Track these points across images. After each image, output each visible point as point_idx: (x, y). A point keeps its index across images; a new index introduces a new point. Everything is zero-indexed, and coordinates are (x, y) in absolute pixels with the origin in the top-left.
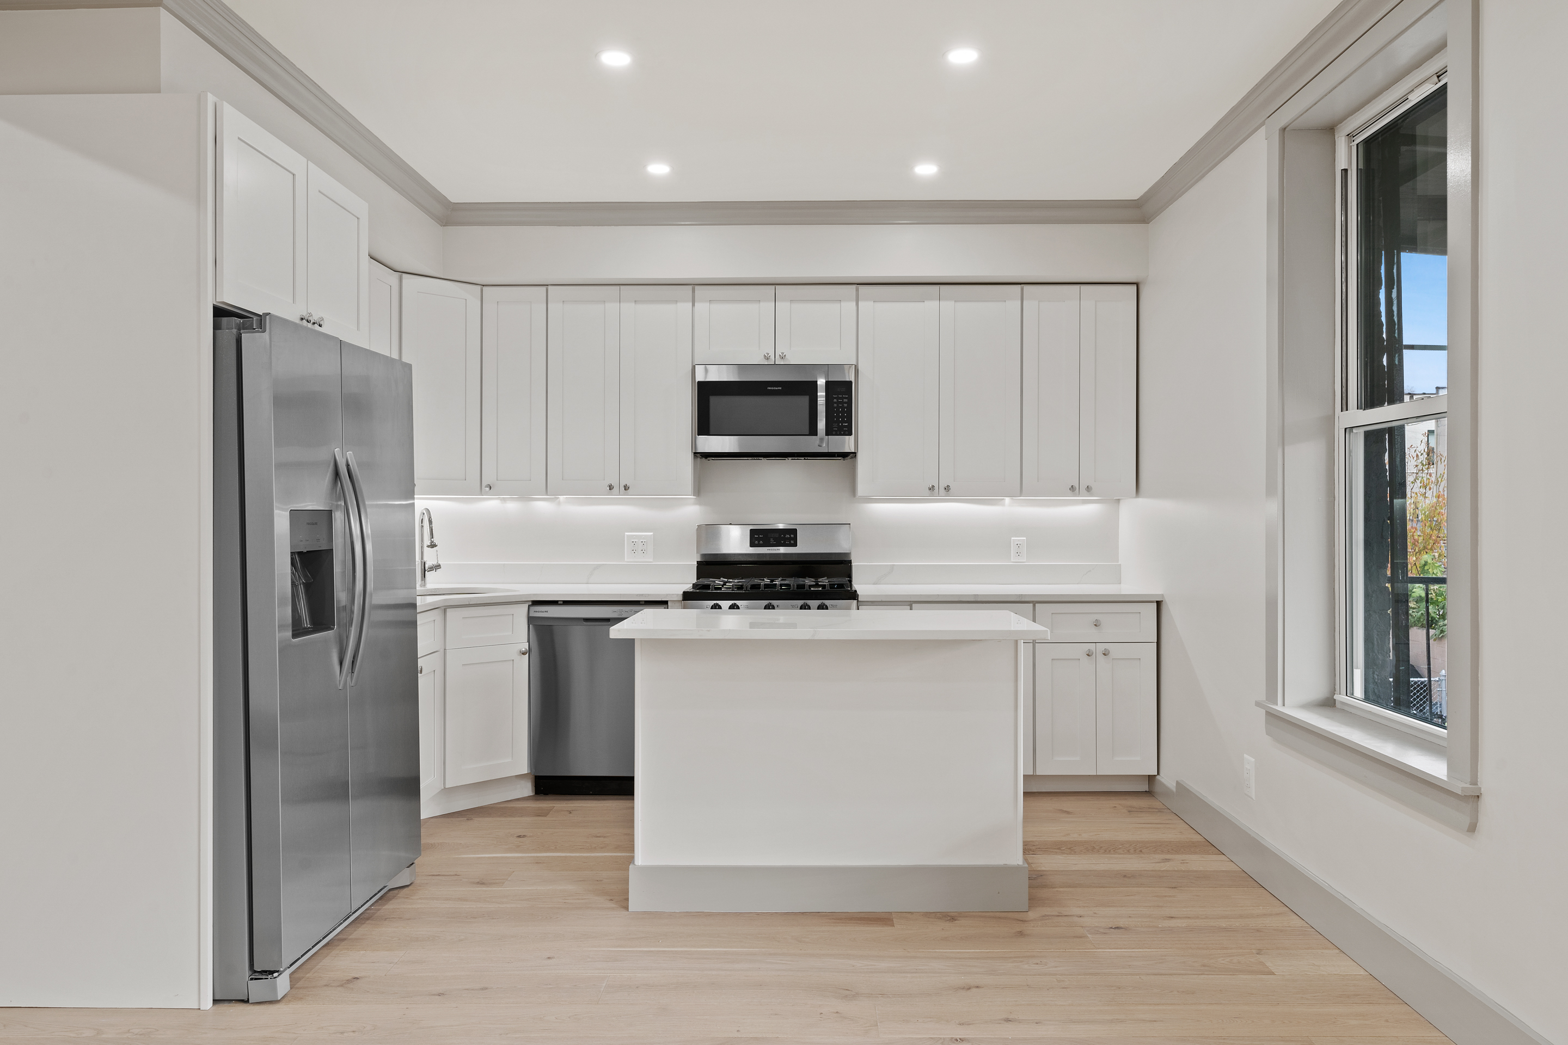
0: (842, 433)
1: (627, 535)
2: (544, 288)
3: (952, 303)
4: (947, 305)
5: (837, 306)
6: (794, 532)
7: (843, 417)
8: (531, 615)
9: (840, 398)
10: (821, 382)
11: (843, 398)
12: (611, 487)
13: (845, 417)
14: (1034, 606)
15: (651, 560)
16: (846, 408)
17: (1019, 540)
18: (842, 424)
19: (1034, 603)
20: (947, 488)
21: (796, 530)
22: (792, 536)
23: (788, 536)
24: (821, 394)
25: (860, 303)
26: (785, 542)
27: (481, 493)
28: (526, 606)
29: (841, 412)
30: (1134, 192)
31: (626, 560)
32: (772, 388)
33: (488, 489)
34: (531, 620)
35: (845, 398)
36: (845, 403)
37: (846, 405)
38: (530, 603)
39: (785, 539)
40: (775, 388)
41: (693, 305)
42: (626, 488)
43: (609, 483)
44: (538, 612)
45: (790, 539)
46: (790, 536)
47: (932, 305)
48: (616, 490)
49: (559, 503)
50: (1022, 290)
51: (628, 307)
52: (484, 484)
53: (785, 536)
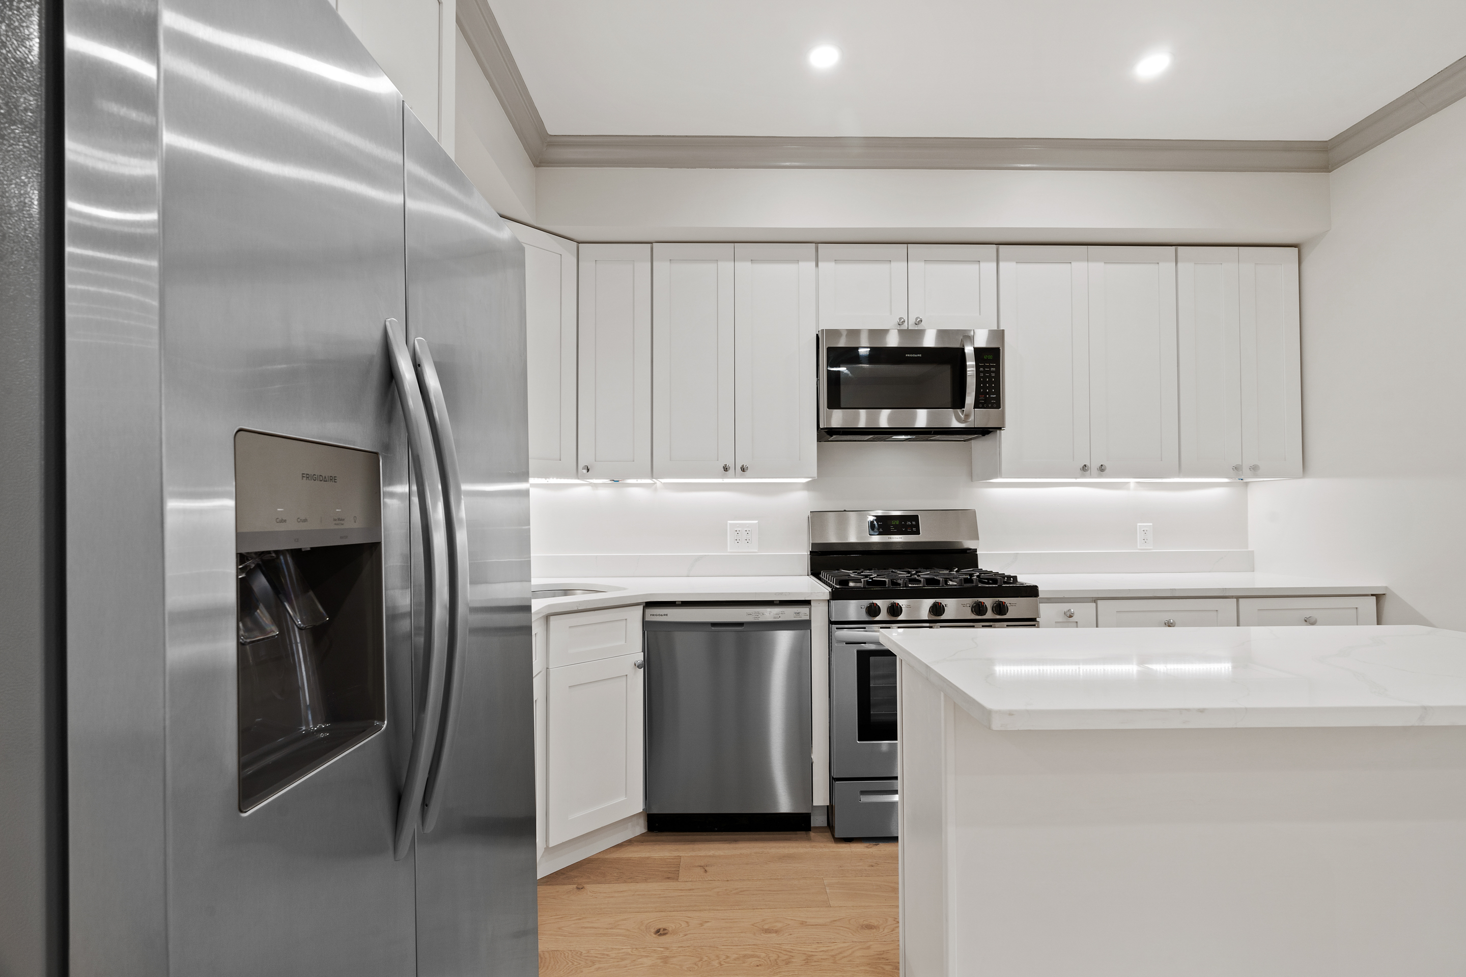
0: (990, 405)
1: (730, 523)
2: (649, 245)
3: (1102, 264)
4: (1097, 267)
5: (975, 267)
6: (915, 518)
7: (990, 388)
8: (648, 618)
9: (987, 367)
10: (969, 350)
11: (990, 367)
12: (726, 469)
13: (993, 388)
14: (1238, 602)
15: (756, 551)
16: (993, 377)
17: (1145, 526)
18: (990, 396)
19: (1238, 598)
20: (1102, 469)
21: (917, 516)
22: (914, 523)
23: (909, 523)
24: (971, 363)
25: (1001, 264)
26: (906, 530)
27: (577, 475)
28: (641, 607)
29: (987, 382)
30: (1324, 132)
31: (729, 550)
32: (911, 355)
33: (585, 471)
34: (646, 625)
35: (993, 367)
36: (993, 372)
37: (993, 375)
38: (644, 604)
39: (907, 527)
40: (914, 355)
41: (817, 265)
42: (743, 469)
43: (723, 465)
44: (656, 615)
45: (912, 526)
46: (911, 523)
47: (1079, 267)
48: (731, 471)
49: (656, 490)
50: (1176, 251)
51: (744, 267)
52: (581, 465)
53: (906, 523)
